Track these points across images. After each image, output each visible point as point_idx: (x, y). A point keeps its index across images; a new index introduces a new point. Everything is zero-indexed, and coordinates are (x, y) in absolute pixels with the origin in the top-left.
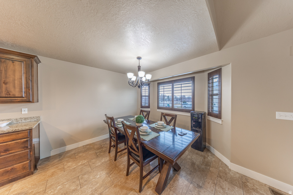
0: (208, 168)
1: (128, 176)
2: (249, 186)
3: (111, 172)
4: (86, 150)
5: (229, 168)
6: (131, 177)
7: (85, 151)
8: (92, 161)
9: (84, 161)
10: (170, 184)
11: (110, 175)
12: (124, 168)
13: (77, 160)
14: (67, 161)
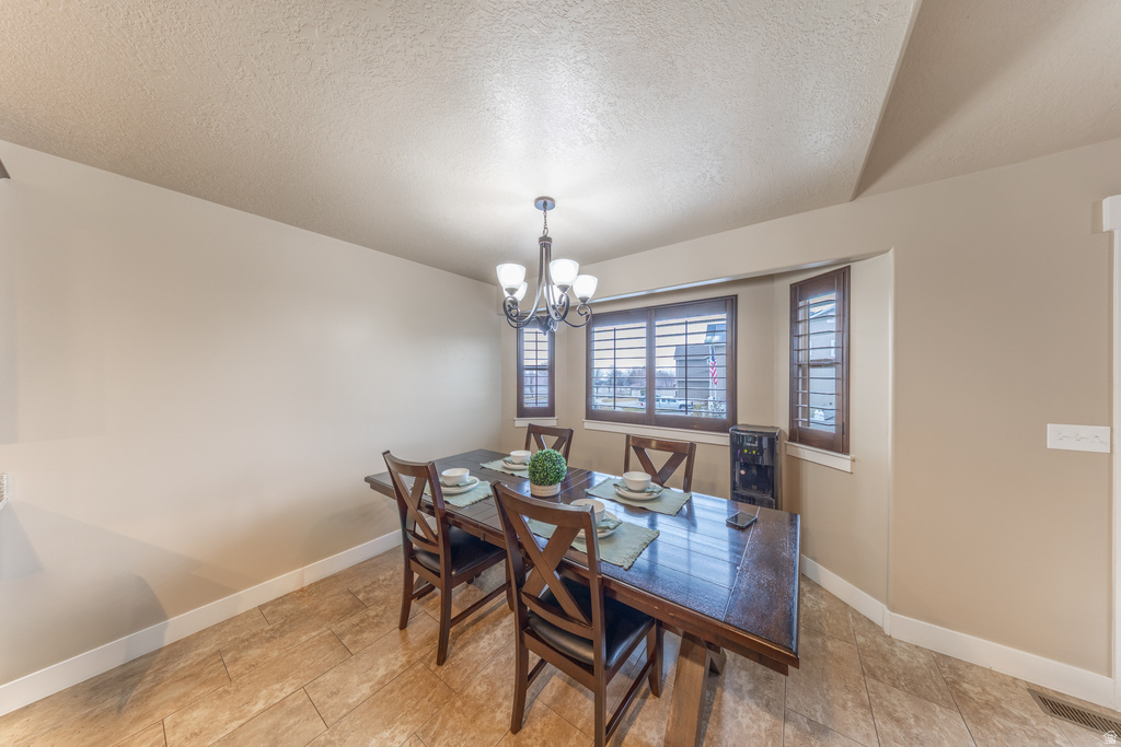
0: (819, 641)
1: (521, 733)
2: (972, 695)
3: (432, 724)
4: (282, 625)
5: (887, 633)
6: (535, 734)
7: (276, 633)
8: (321, 679)
9: (277, 686)
10: (711, 739)
11: (434, 740)
12: (491, 695)
13: (237, 690)
14: (178, 699)
